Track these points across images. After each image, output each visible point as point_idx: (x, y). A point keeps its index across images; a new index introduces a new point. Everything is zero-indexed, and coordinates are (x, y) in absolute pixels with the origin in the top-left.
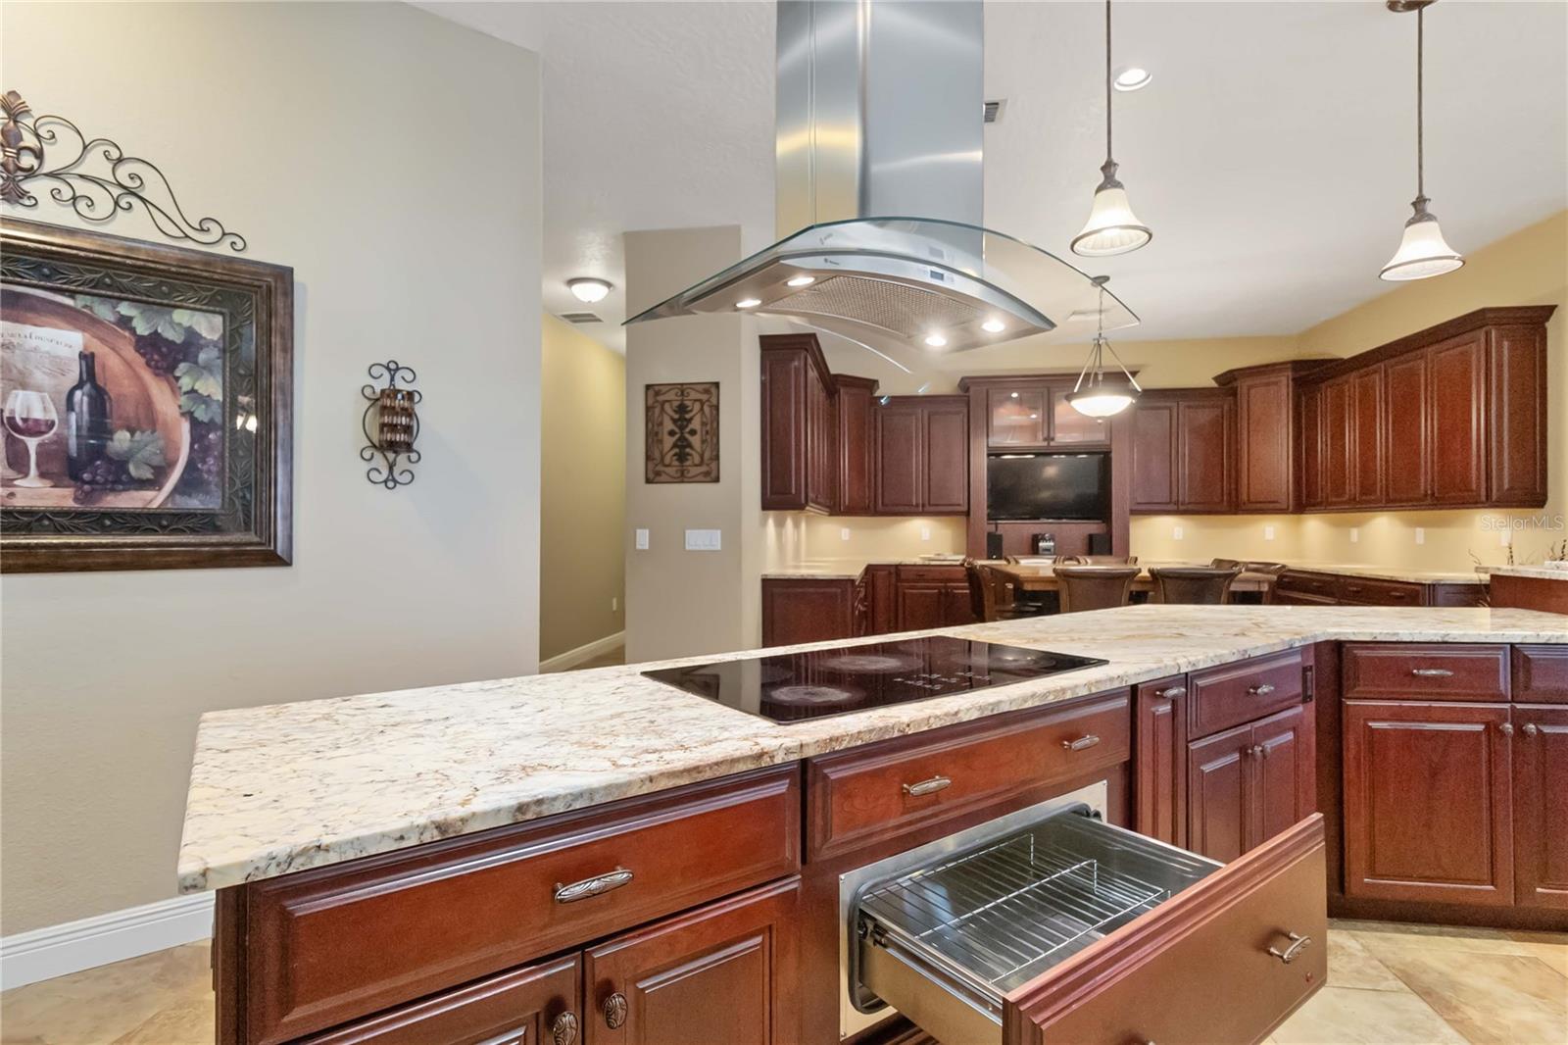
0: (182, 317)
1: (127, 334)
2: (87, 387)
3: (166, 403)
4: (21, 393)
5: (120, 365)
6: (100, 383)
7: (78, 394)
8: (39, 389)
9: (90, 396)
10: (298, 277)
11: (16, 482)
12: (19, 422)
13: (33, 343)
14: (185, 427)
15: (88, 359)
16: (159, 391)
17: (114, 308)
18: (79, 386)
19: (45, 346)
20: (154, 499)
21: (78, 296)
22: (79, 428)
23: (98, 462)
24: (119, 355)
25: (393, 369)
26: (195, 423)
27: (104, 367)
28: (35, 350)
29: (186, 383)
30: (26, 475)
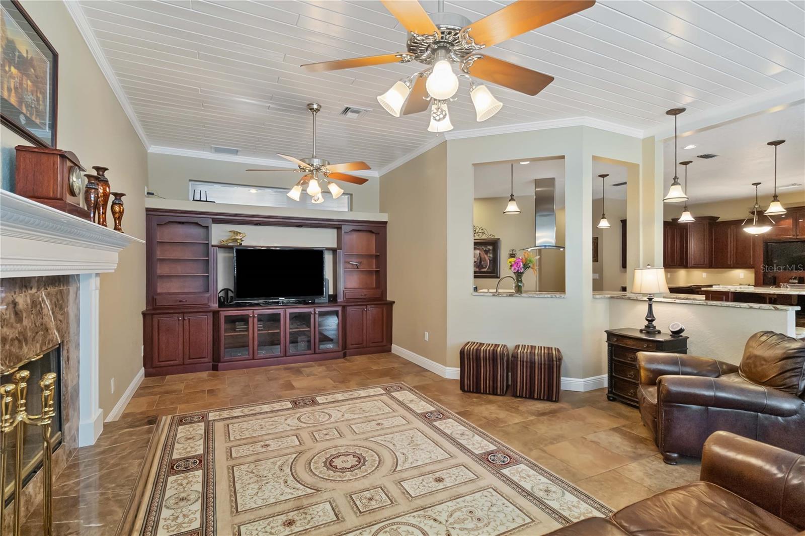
0: (488, 247)
3: (487, 258)
5: (483, 254)
10: (501, 239)
14: (488, 261)
16: (485, 256)
20: (485, 270)
25: (513, 250)
26: (490, 260)
29: (489, 255)
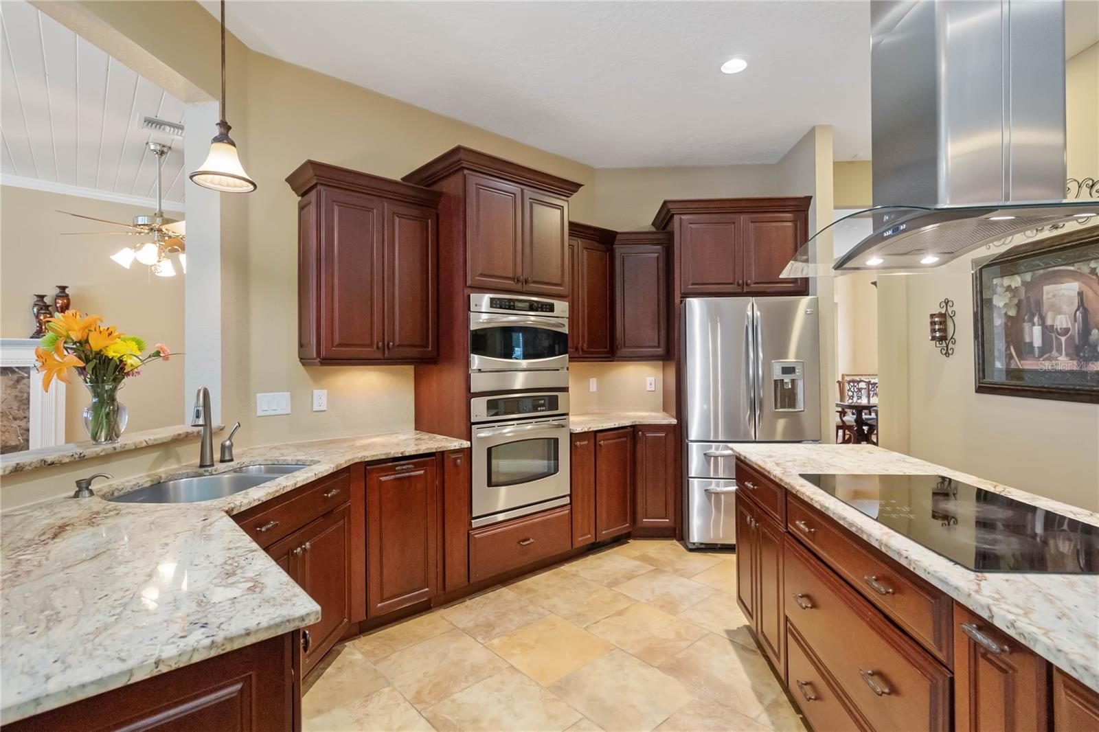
1: (1094, 277)
2: (1081, 309)
4: (1059, 316)
6: (1085, 306)
7: (1078, 312)
8: (1064, 314)
9: (1082, 313)
11: (1058, 358)
12: (1059, 330)
13: (1061, 293)
15: (1080, 294)
17: (1089, 265)
18: (1078, 310)
19: (1066, 293)
21: (1075, 264)
22: (1079, 330)
23: (1086, 347)
24: (1093, 290)
27: (1086, 296)
28: (1063, 295)
30: (1061, 355)
